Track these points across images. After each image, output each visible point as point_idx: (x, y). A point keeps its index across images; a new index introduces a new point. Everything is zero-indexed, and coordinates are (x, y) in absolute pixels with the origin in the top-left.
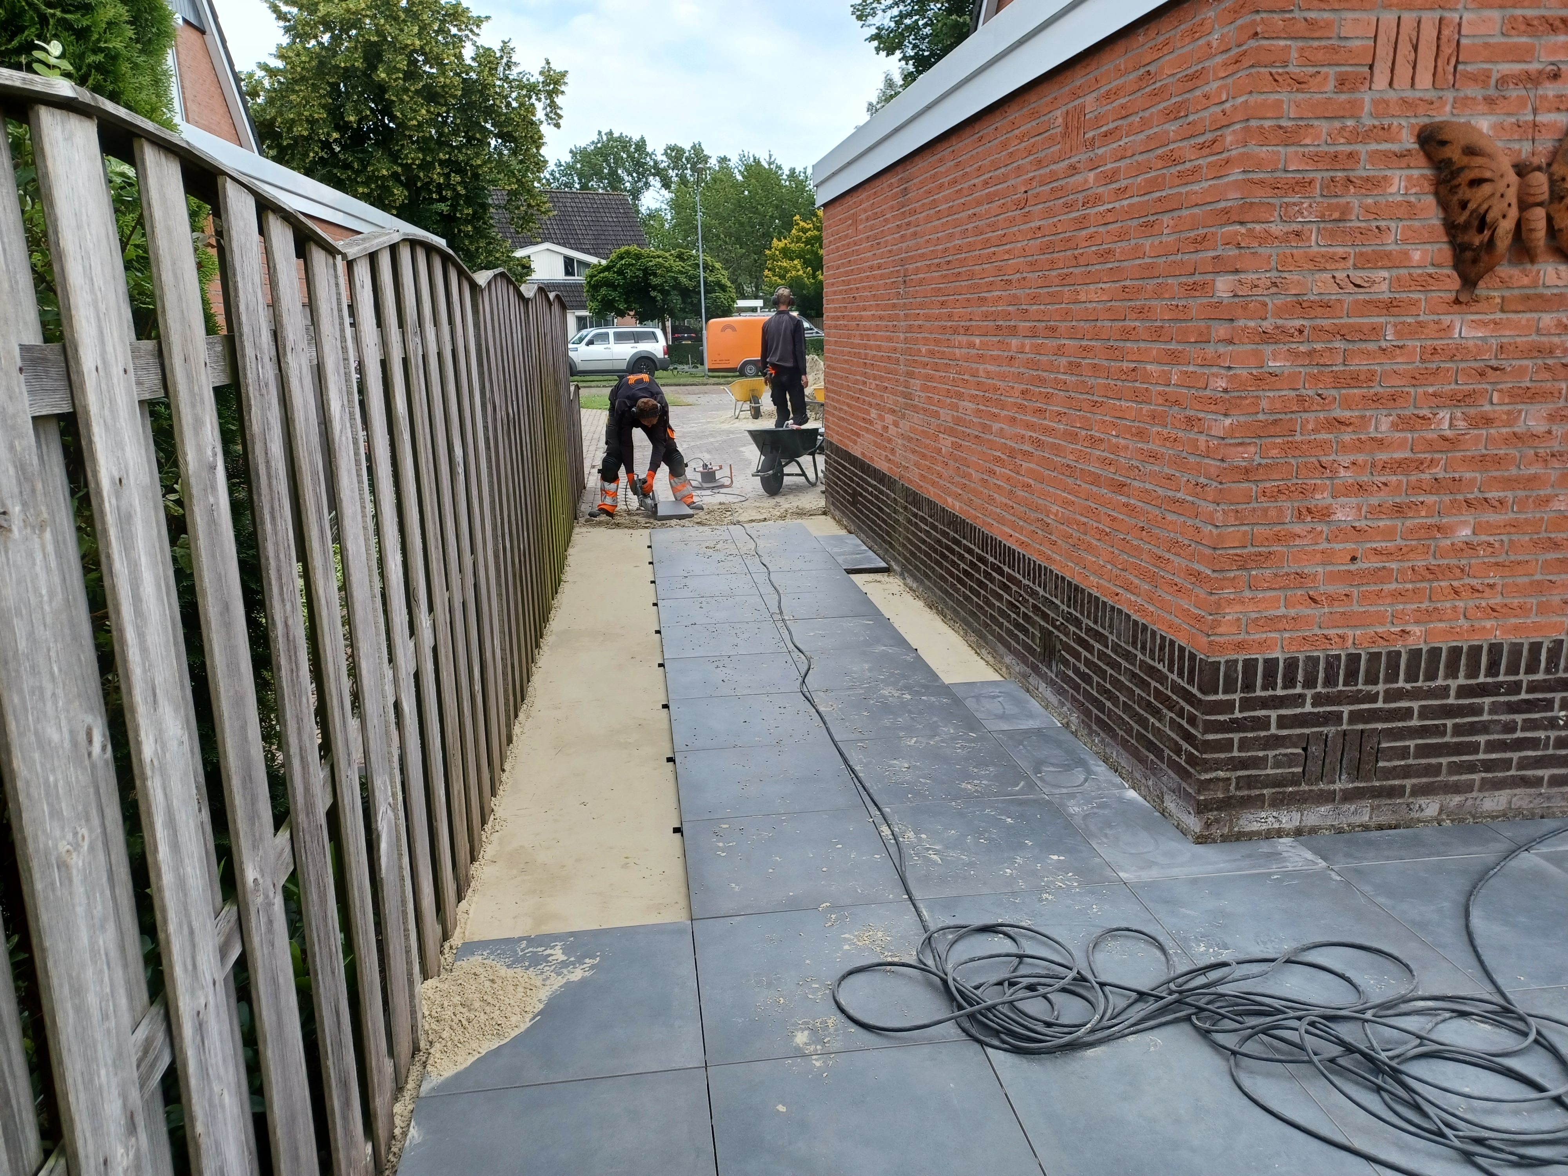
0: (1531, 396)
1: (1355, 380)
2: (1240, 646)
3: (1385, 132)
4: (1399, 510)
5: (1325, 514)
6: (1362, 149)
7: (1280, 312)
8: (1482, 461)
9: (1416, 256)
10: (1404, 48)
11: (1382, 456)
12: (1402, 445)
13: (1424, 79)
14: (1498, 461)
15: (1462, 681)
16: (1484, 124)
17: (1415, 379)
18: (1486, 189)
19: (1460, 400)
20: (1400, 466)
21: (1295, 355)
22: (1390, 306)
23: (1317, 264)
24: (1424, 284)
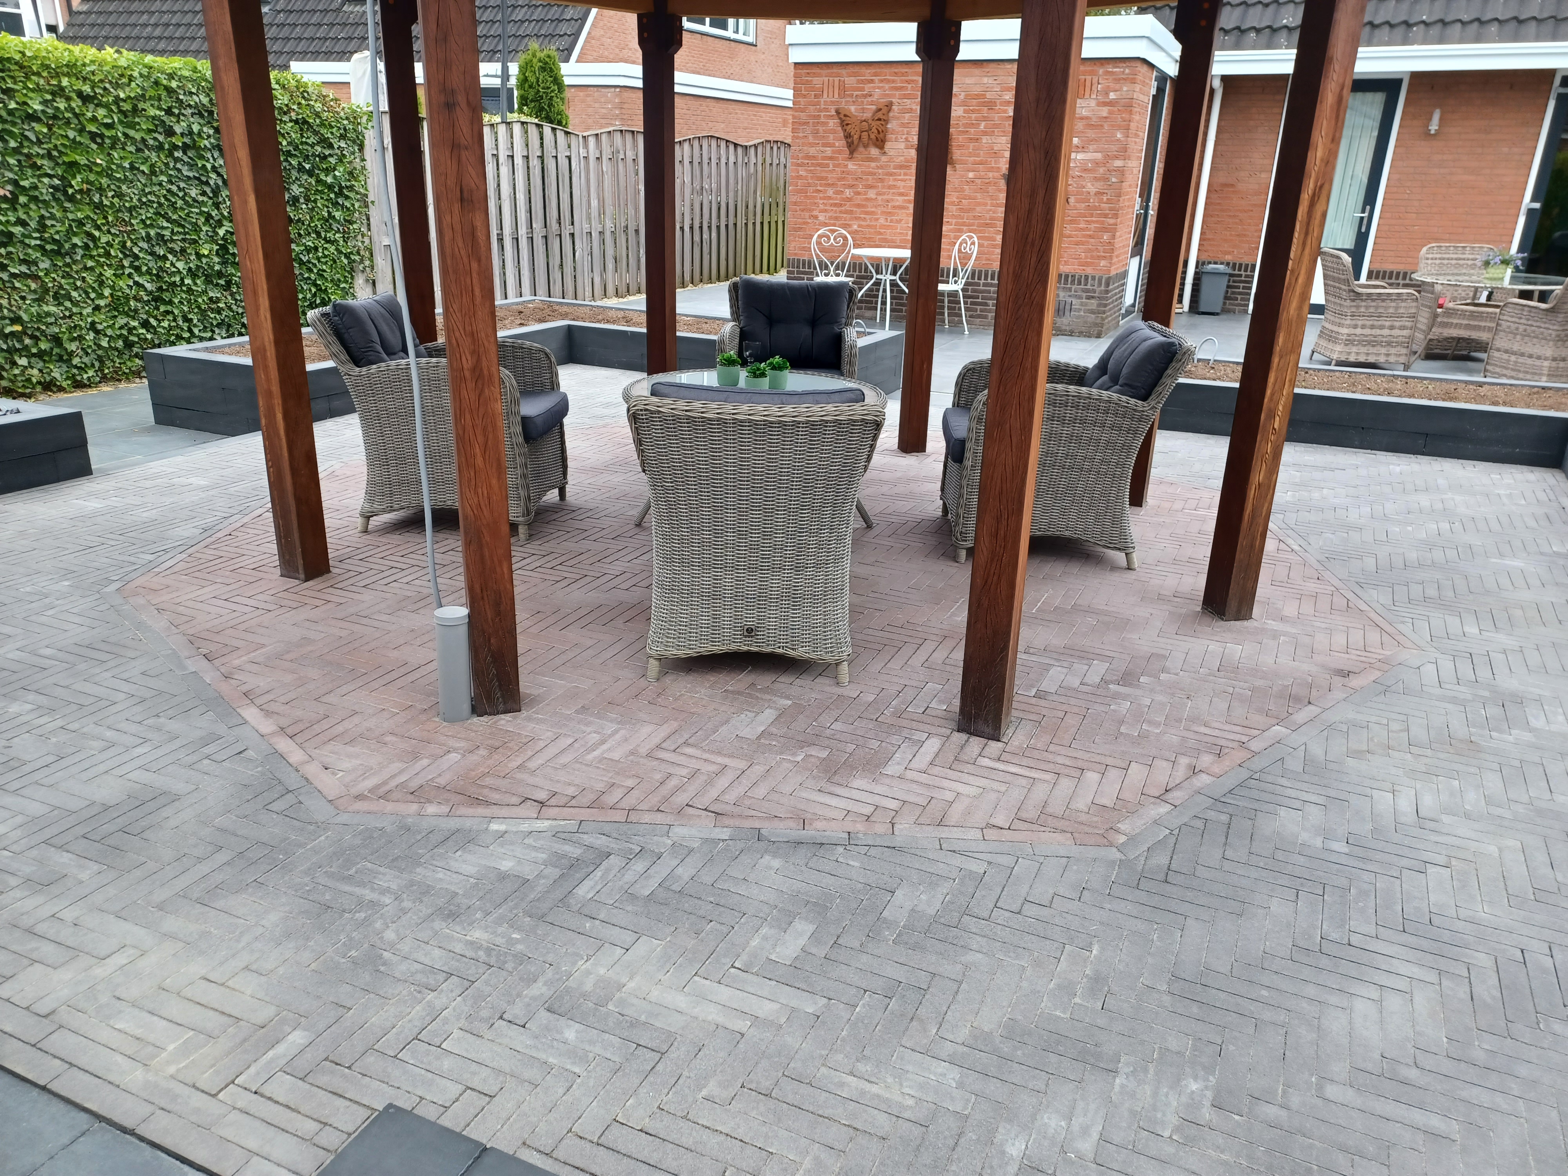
0: (871, 187)
1: (822, 178)
2: (796, 254)
3: (826, 110)
4: (836, 218)
5: (816, 217)
6: (822, 114)
7: (803, 158)
8: (858, 206)
9: (837, 144)
10: (831, 87)
11: (831, 201)
12: (836, 199)
13: (836, 96)
14: (864, 206)
15: (857, 273)
16: (853, 108)
17: (840, 179)
18: (850, 126)
19: (851, 186)
20: (835, 205)
21: (807, 170)
22: (831, 158)
23: (812, 145)
24: (839, 152)
